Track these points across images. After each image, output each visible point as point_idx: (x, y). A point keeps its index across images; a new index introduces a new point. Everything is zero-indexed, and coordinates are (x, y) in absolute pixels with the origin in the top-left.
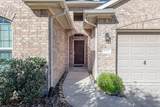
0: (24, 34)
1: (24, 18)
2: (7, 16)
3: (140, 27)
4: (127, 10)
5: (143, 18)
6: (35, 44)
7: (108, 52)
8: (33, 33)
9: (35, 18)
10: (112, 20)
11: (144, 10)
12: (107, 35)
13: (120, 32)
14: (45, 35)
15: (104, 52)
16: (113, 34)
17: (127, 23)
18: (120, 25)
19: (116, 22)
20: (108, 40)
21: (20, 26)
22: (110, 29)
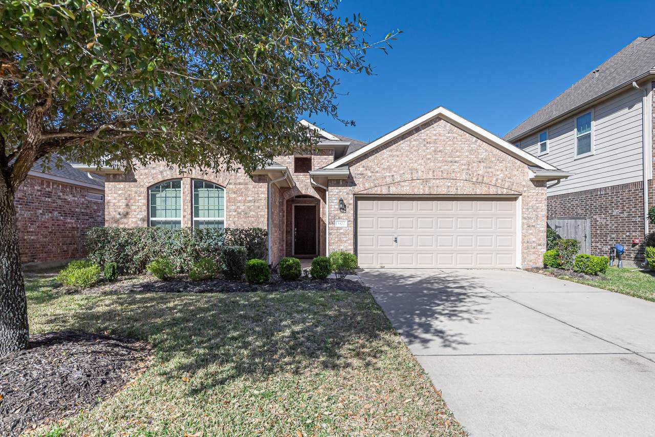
0: (240, 202)
1: (240, 184)
2: (220, 182)
3: (385, 191)
4: (367, 168)
5: (389, 180)
6: (252, 213)
7: (343, 224)
8: (250, 201)
9: (252, 184)
10: (348, 181)
11: (389, 168)
12: (341, 201)
13: (358, 198)
14: (263, 203)
15: (338, 225)
16: (350, 200)
17: (367, 185)
18: (359, 189)
19: (353, 184)
20: (343, 208)
21: (235, 193)
22: (345, 193)
